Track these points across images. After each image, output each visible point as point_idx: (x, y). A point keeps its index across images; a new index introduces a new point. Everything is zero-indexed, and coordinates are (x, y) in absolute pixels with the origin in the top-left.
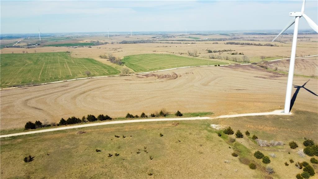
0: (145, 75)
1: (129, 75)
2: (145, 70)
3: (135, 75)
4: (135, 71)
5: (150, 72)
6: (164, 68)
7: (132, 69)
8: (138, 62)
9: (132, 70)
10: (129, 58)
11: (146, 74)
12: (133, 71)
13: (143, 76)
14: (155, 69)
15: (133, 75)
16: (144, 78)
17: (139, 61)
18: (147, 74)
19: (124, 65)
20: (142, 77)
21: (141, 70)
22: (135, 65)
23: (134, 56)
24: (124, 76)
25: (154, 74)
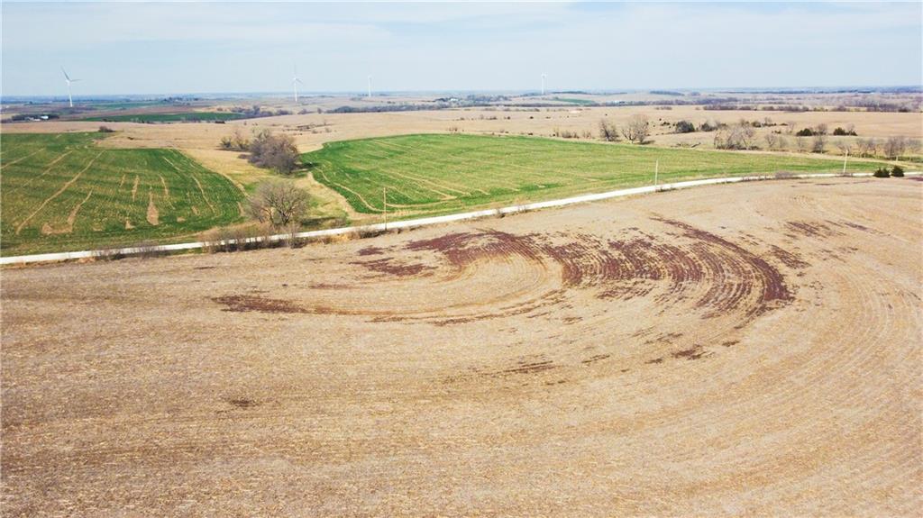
0: (437, 244)
1: (298, 244)
2: (430, 203)
3: (352, 236)
4: (359, 207)
5: (468, 215)
6: (551, 189)
7: (346, 195)
8: (384, 163)
9: (342, 201)
10: (348, 147)
11: (440, 233)
12: (347, 208)
13: (414, 246)
14: (498, 194)
15: (328, 240)
16: (430, 272)
17: (391, 156)
18: (448, 231)
19: (310, 175)
20: (409, 258)
21: (404, 200)
22: (368, 173)
23: (370, 139)
24: (248, 247)
25: (506, 227)
